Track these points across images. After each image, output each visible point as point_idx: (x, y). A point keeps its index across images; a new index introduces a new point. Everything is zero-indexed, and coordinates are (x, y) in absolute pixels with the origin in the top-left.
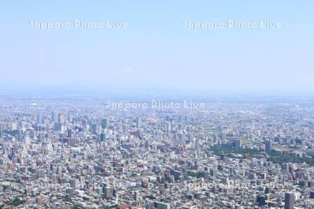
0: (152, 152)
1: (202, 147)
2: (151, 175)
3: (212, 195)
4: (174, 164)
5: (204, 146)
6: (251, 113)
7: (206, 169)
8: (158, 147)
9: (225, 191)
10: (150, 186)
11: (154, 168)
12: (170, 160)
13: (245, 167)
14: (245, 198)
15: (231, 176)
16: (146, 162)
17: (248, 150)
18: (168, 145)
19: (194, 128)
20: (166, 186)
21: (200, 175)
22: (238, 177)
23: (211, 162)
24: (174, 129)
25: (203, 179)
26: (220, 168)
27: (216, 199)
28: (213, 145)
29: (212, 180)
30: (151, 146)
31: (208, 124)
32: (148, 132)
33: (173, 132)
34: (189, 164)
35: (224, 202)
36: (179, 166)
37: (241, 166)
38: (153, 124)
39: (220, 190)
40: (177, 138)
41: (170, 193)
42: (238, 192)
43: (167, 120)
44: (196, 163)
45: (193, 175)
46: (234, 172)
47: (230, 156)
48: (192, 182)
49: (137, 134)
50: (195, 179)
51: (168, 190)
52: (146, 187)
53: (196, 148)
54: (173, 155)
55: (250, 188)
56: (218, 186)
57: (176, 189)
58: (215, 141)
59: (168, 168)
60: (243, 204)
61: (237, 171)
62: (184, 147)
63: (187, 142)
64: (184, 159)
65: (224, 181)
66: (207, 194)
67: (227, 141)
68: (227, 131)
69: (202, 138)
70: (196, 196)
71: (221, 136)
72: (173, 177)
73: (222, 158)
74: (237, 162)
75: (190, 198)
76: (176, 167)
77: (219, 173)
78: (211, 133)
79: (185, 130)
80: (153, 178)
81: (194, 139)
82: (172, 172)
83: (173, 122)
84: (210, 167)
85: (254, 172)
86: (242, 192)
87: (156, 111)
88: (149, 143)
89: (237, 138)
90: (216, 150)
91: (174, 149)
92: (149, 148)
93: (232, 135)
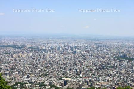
0: (93, 58)
1: (112, 57)
2: (94, 66)
3: (117, 75)
4: (102, 63)
5: (113, 56)
6: (131, 44)
7: (114, 65)
8: (96, 56)
9: (122, 73)
10: (94, 70)
11: (95, 64)
12: (101, 61)
13: (129, 65)
14: (130, 76)
15: (124, 68)
16: (91, 62)
17: (130, 58)
18: (99, 56)
19: (109, 49)
20: (99, 71)
21: (112, 67)
22: (127, 68)
23: (116, 62)
24: (101, 50)
25: (113, 69)
26: (120, 65)
27: (119, 76)
28: (116, 56)
29: (117, 69)
30: (93, 56)
31: (114, 48)
32: (92, 51)
33: (101, 51)
34: (108, 63)
35: (122, 77)
36: (104, 64)
37: (128, 64)
38: (94, 48)
39: (120, 73)
40: (103, 53)
41: (101, 73)
42: (127, 74)
43: (99, 46)
44: (110, 62)
45: (110, 67)
46: (125, 66)
47: (123, 60)
48: (109, 70)
49: (88, 51)
50: (110, 68)
51: (100, 72)
52: (92, 71)
53: (110, 57)
54: (102, 60)
55: (132, 73)
56: (119, 72)
57: (103, 72)
58: (117, 55)
59: (100, 64)
60: (129, 79)
61: (126, 66)
62: (106, 56)
63: (107, 55)
64: (106, 61)
65: (121, 70)
66: (115, 74)
67: (122, 55)
68: (122, 51)
69: (112, 53)
70: (111, 75)
71: (119, 53)
72: (102, 68)
73: (120, 61)
74: (126, 63)
75: (109, 75)
76: (103, 64)
77: (119, 66)
78: (116, 52)
79: (106, 50)
80: (95, 68)
81: (109, 54)
82: (101, 66)
83: (101, 47)
84: (116, 64)
85: (133, 66)
86: (129, 74)
87: (94, 43)
88: (92, 55)
89: (126, 54)
90: (117, 58)
91: (102, 57)
92: (93, 57)
93: (124, 53)
